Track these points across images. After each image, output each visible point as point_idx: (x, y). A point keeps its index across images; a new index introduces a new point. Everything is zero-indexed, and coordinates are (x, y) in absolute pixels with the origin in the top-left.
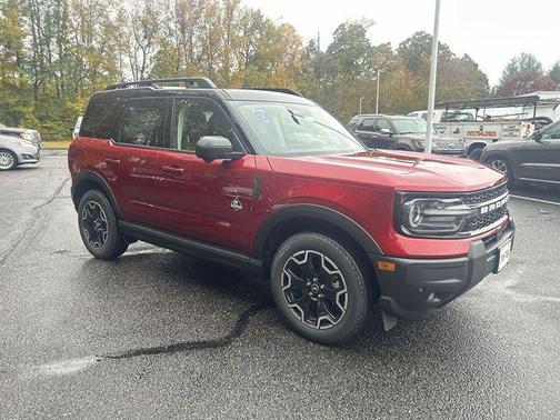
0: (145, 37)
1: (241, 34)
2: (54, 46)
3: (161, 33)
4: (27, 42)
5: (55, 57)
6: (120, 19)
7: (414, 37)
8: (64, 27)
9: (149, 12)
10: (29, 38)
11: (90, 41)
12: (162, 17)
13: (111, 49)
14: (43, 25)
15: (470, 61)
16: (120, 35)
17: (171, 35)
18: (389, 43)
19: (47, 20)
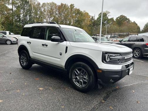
0: (50, 15)
1: (74, 15)
2: (28, 17)
3: (54, 14)
4: (22, 16)
5: (28, 19)
6: (44, 10)
7: (120, 16)
8: (31, 12)
9: (51, 9)
10: (22, 15)
11: (37, 16)
12: (54, 11)
13: (42, 18)
14: (26, 12)
15: (135, 23)
16: (44, 15)
17: (57, 15)
18: (113, 18)
19: (27, 11)
